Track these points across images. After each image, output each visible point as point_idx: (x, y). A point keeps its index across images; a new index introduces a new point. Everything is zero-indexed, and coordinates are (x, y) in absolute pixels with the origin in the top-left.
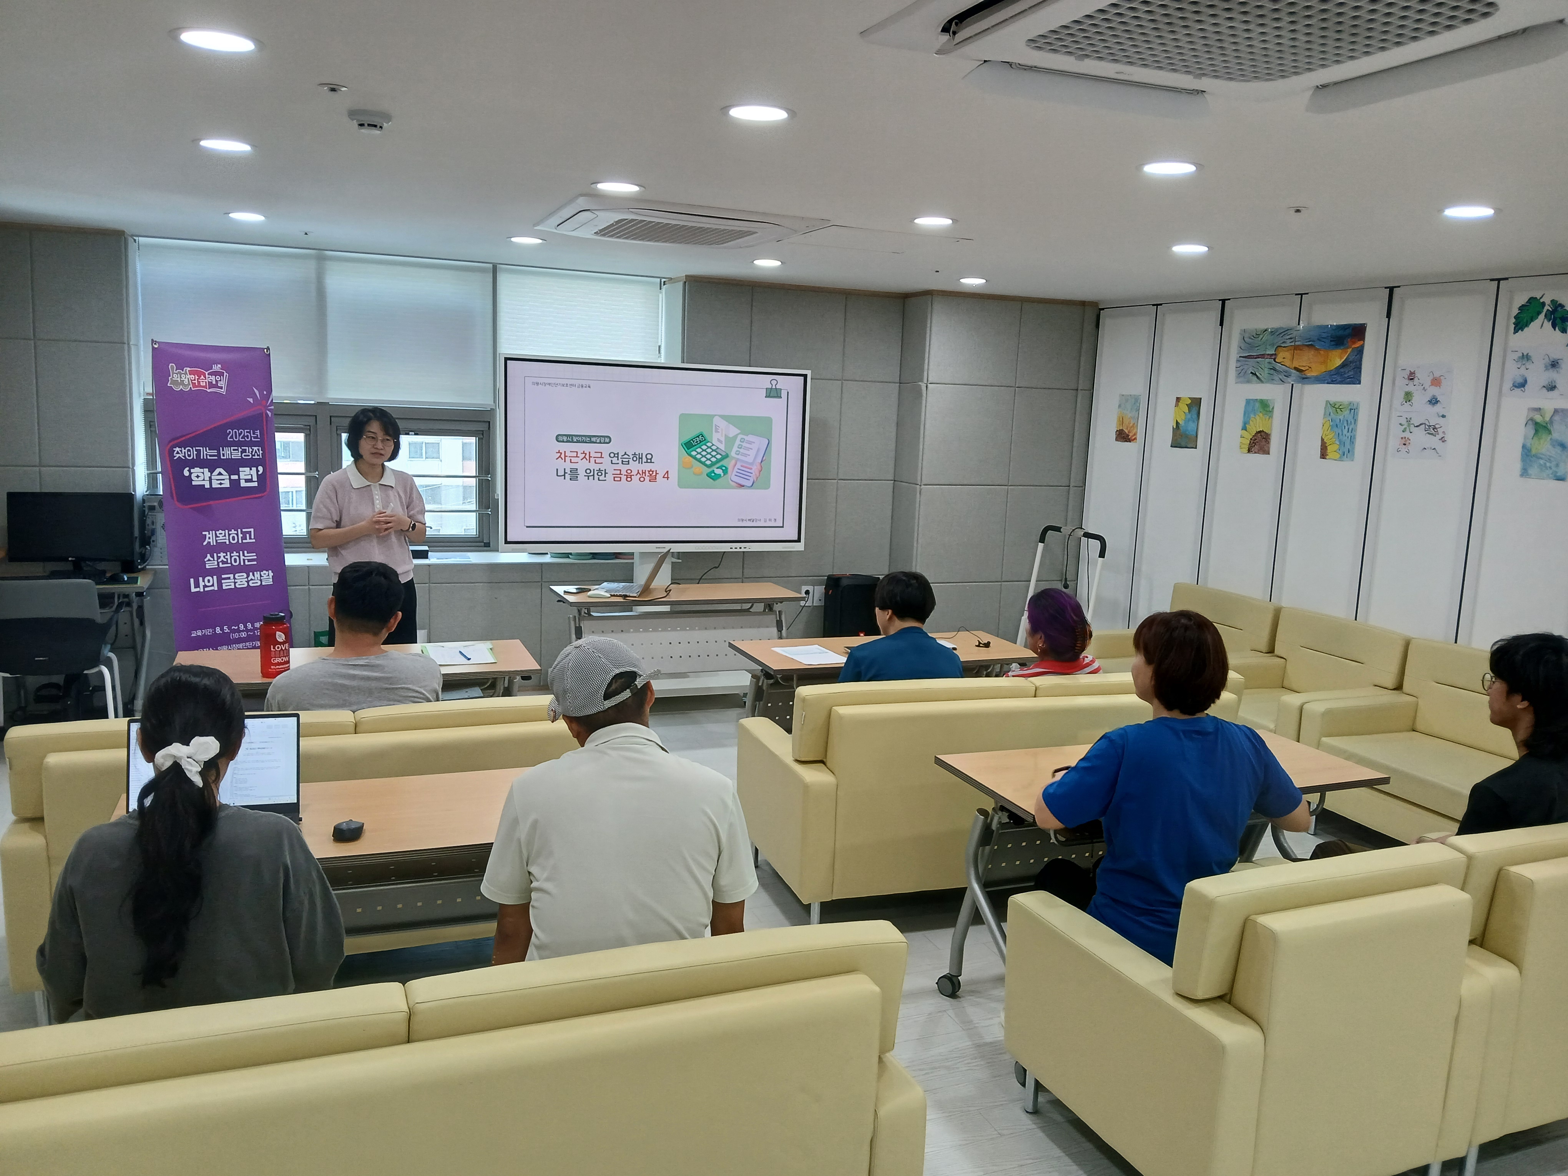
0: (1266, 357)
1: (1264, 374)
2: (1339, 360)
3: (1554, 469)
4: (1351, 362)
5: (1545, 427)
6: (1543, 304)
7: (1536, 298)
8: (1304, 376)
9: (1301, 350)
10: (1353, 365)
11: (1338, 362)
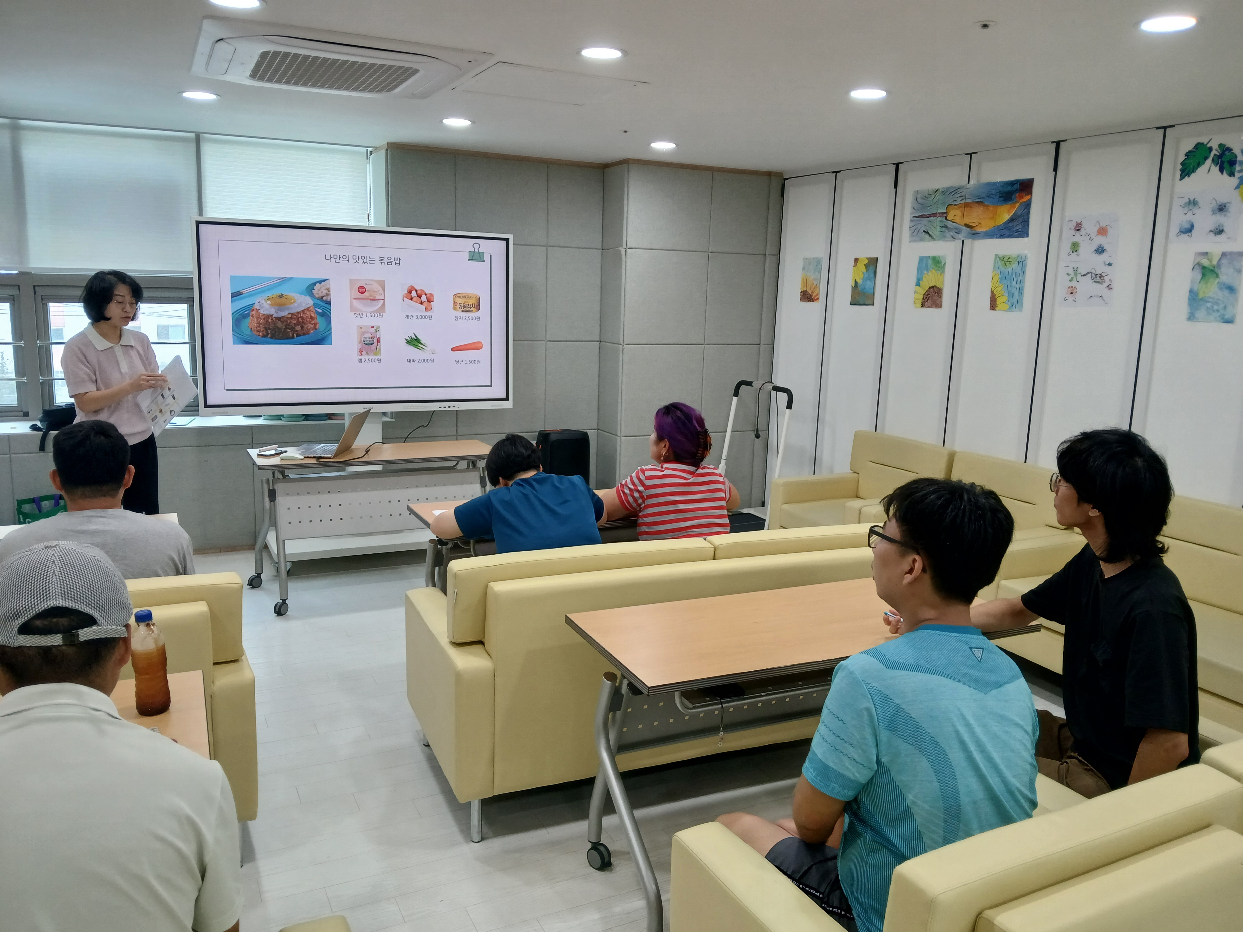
0: (938, 216)
1: (936, 232)
2: (1008, 215)
3: (1222, 311)
4: (1019, 217)
5: (1213, 271)
6: (1210, 149)
7: (1203, 144)
8: (974, 232)
9: (971, 207)
10: (1021, 219)
11: (1006, 217)
